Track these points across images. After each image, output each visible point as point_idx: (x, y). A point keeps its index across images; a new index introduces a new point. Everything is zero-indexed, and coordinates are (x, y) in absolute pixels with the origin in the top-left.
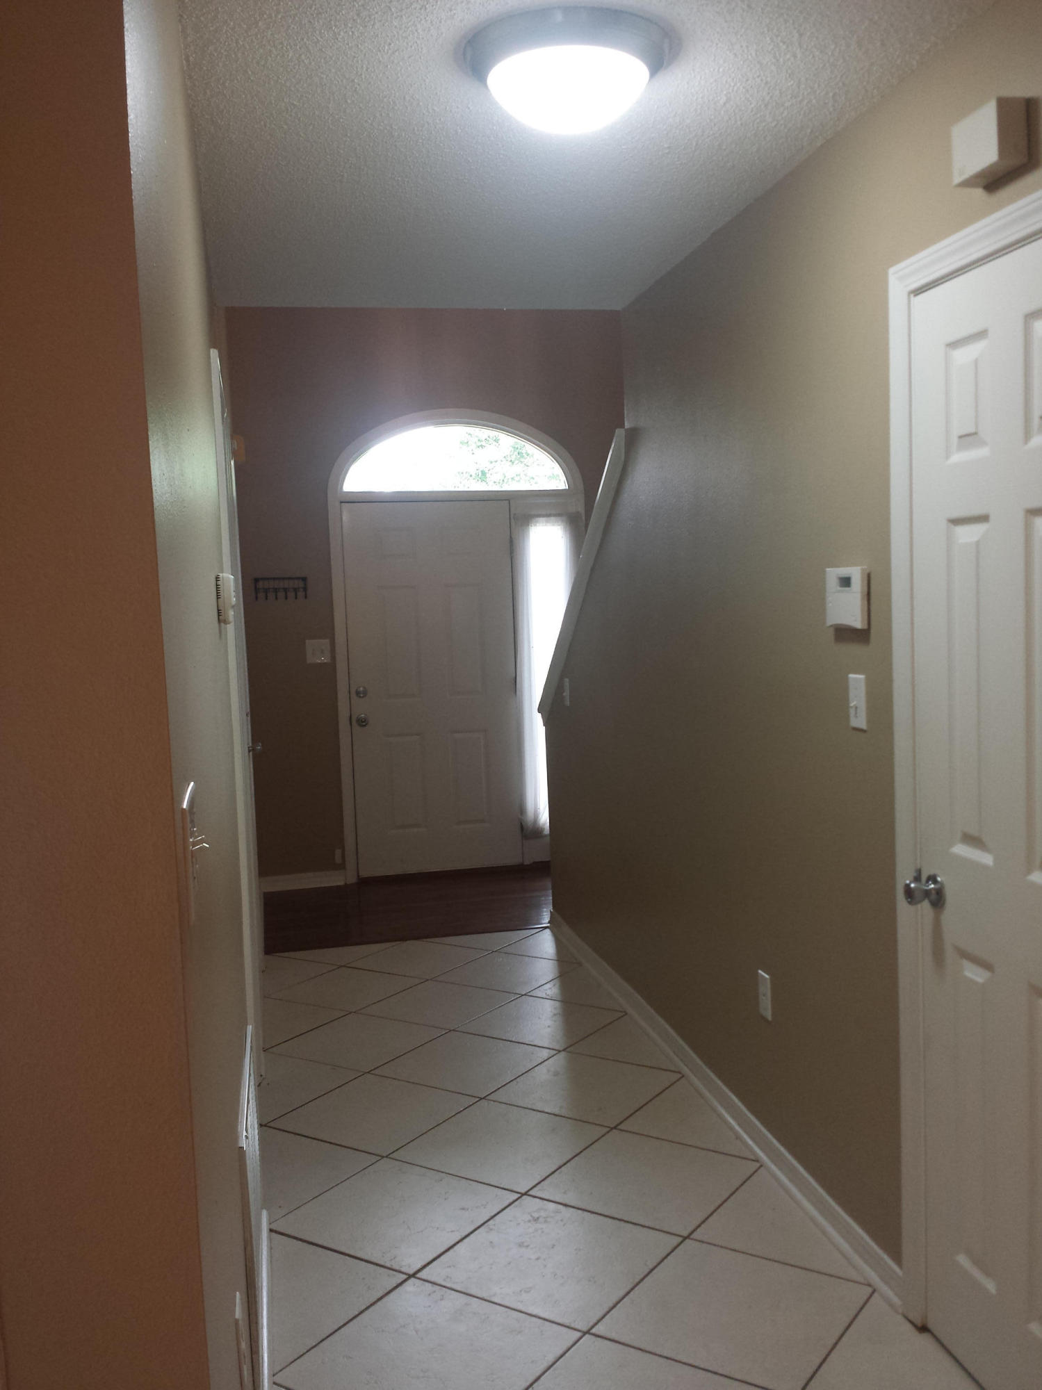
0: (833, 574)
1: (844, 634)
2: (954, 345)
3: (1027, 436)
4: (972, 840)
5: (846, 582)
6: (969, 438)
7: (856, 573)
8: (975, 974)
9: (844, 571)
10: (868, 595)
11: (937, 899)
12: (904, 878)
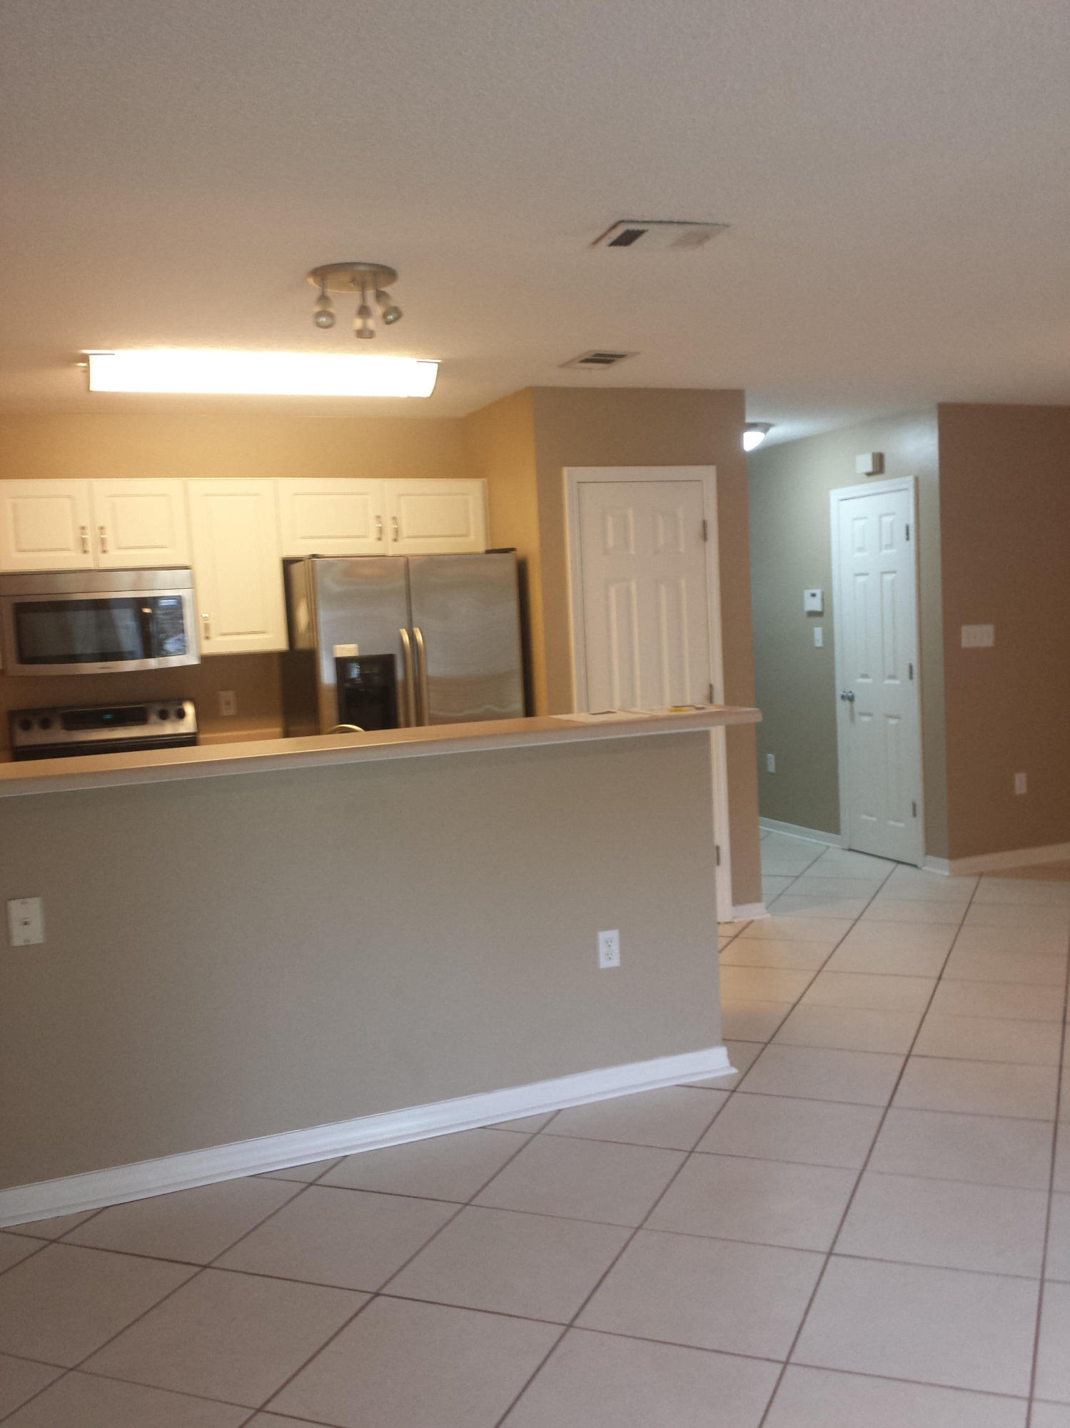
0: (807, 593)
1: (812, 614)
2: (855, 519)
3: (881, 550)
4: (865, 676)
5: (813, 595)
6: (861, 549)
7: (818, 592)
8: (866, 719)
9: (813, 591)
10: (823, 600)
11: (851, 699)
12: (839, 693)
